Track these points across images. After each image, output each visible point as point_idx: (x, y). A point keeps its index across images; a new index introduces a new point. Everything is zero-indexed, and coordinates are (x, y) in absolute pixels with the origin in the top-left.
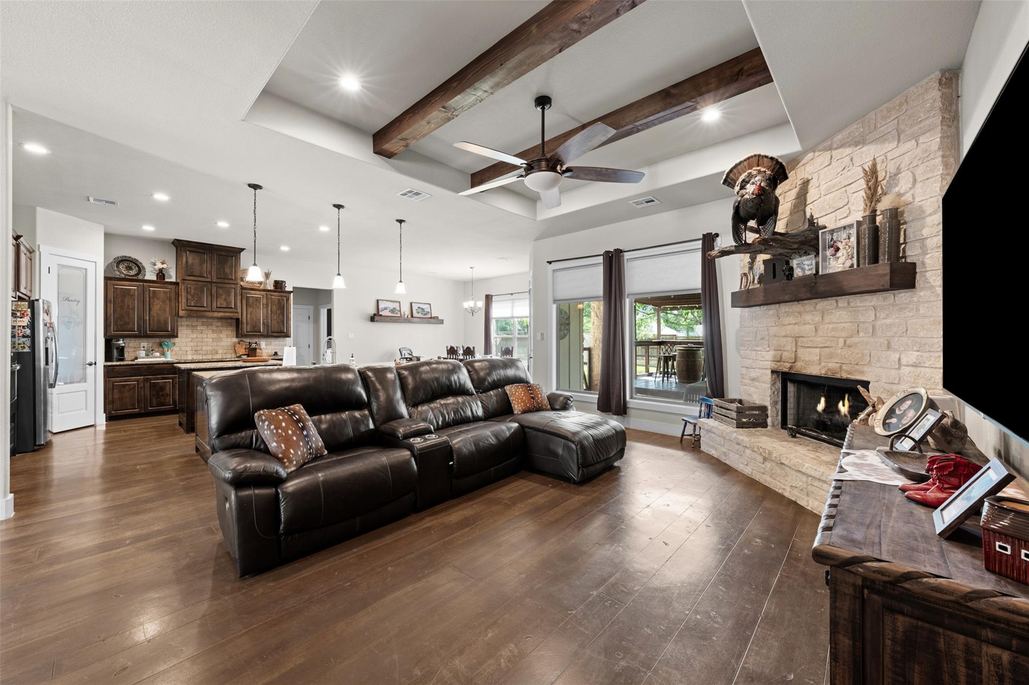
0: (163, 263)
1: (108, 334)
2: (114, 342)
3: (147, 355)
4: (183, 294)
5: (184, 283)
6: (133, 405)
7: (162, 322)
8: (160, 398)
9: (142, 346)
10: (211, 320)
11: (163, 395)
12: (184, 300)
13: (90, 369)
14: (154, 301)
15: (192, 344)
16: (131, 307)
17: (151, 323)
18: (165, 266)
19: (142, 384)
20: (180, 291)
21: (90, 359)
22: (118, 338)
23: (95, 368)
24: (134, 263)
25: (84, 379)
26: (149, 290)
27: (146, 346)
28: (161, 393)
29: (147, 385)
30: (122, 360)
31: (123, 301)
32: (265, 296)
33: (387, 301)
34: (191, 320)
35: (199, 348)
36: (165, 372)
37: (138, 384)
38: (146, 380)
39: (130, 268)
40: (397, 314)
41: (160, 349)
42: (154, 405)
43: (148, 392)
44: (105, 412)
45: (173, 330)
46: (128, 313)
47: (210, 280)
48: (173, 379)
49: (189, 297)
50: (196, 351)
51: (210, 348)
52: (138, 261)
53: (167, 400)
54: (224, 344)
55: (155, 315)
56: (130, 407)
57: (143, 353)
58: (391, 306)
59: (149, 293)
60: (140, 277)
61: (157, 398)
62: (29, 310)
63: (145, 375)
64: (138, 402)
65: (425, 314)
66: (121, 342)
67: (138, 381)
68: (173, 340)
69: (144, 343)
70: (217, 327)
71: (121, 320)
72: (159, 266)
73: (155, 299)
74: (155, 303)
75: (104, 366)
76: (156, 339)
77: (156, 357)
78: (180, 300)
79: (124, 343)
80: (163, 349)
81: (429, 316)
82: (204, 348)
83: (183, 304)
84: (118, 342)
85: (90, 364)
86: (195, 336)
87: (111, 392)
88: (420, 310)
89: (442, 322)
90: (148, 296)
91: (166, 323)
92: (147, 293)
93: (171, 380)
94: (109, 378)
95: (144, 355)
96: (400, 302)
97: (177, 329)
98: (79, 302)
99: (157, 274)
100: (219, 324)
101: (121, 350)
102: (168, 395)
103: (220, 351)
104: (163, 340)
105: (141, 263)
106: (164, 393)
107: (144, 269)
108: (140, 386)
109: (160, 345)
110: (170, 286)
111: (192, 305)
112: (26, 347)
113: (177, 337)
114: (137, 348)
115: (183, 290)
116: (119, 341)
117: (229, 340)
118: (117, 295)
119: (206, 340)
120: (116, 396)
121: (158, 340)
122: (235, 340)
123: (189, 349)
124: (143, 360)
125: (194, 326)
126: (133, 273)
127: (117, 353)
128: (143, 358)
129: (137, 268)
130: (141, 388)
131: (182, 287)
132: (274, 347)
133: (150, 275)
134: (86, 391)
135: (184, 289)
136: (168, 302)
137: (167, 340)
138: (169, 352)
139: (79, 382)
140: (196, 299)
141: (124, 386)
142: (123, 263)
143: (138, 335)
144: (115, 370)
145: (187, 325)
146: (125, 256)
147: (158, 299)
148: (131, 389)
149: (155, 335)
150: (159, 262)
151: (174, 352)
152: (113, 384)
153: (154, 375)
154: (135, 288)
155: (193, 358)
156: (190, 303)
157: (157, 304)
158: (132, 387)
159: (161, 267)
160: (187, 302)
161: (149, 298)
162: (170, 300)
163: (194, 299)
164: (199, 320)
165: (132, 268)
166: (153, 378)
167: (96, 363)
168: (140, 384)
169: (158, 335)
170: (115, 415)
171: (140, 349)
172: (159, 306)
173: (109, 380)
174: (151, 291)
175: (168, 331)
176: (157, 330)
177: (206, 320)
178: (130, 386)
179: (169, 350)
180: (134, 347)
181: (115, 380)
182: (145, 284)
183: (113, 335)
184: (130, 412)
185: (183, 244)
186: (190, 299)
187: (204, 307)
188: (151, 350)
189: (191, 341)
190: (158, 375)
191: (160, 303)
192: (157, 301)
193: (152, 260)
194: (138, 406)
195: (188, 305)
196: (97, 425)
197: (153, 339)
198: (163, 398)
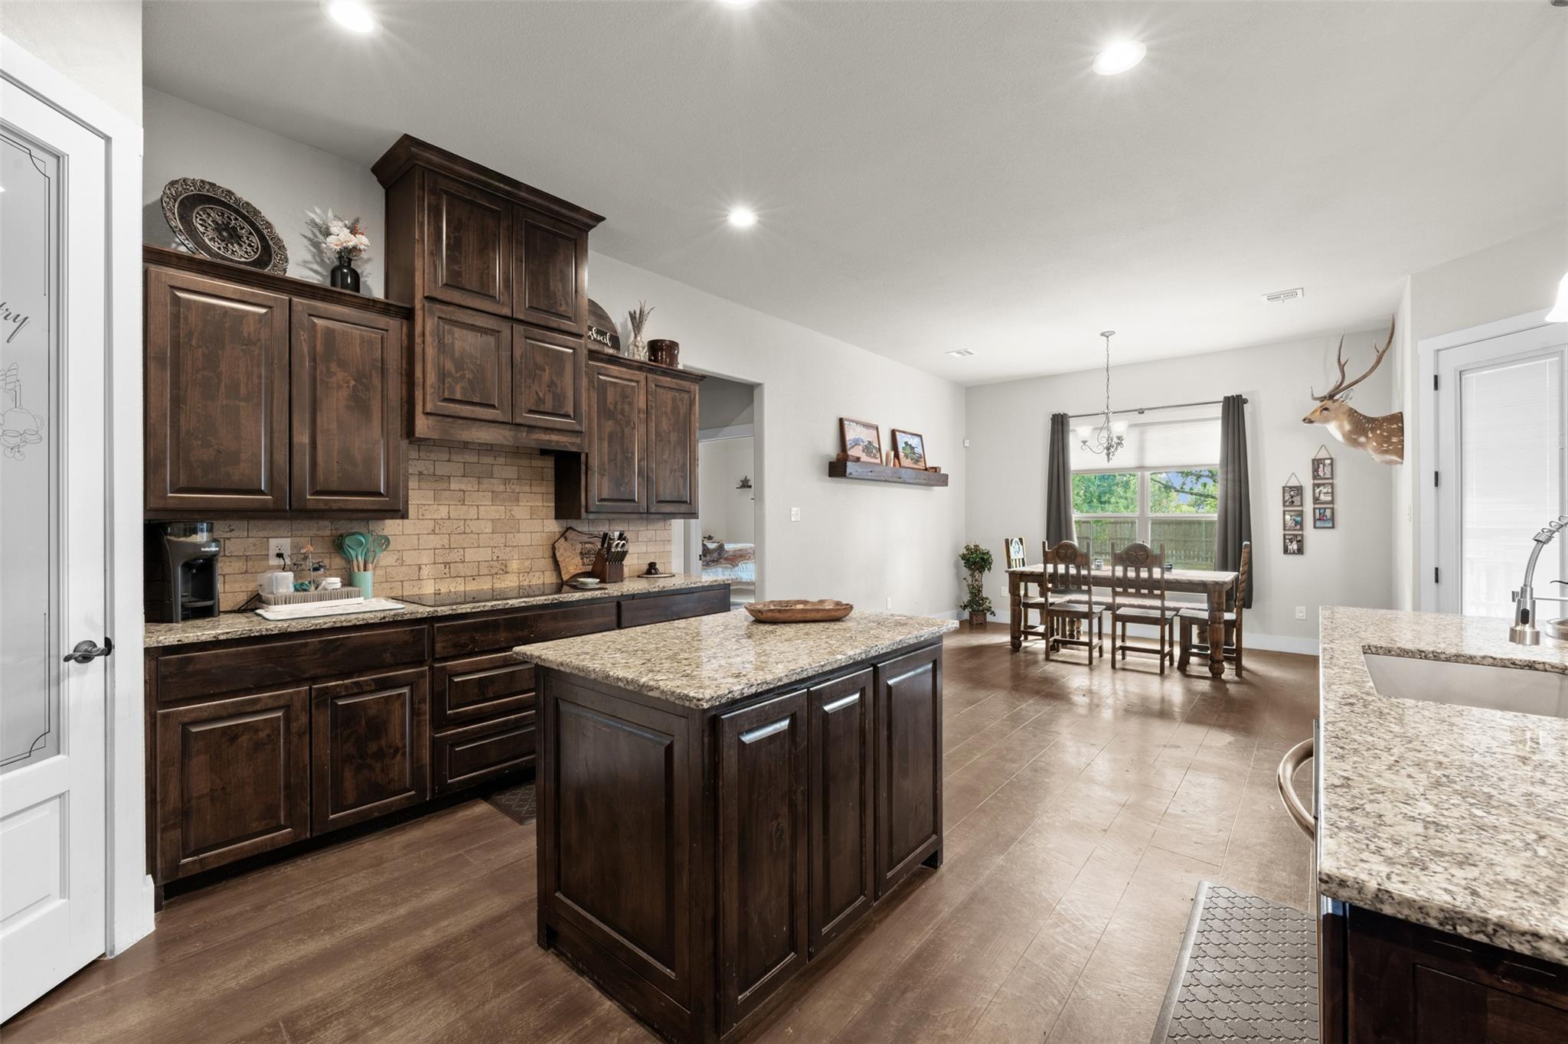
0: (354, 231)
1: (156, 503)
2: (177, 538)
3: (300, 588)
4: (430, 352)
5: (432, 313)
6: (270, 812)
7: (358, 457)
8: (369, 768)
9: (273, 551)
10: (489, 460)
11: (380, 755)
12: (431, 377)
13: (84, 680)
14: (330, 374)
15: (435, 541)
16: (243, 391)
17: (318, 460)
18: (361, 241)
19: (304, 719)
20: (418, 340)
21: (81, 628)
22: (192, 518)
23: (107, 668)
24: (245, 218)
26: (315, 324)
27: (287, 552)
28: (373, 747)
29: (323, 719)
30: (208, 612)
31: (211, 362)
32: (643, 383)
33: (857, 423)
34: (433, 456)
35: (455, 556)
36: (388, 657)
37: (287, 719)
38: (318, 701)
39: (234, 235)
40: (875, 457)
41: (338, 562)
42: (351, 797)
43: (324, 750)
44: (151, 869)
45: (391, 489)
46: (233, 412)
47: (506, 311)
48: (412, 683)
49: (449, 366)
50: (446, 564)
51: (485, 554)
52: (256, 212)
53: (394, 774)
54: (523, 539)
55: (336, 427)
56: (255, 826)
57: (285, 582)
58: (867, 436)
59: (313, 338)
61: (358, 768)
63: (314, 679)
64: (288, 797)
65: (917, 461)
66: (202, 537)
67: (287, 708)
68: (391, 527)
69: (279, 541)
70: (506, 481)
71: (201, 444)
72: (340, 237)
73: (334, 367)
74: (334, 379)
75: (148, 651)
76: (322, 523)
78: (418, 373)
79: (215, 540)
80: (349, 561)
81: (921, 465)
82: (471, 555)
83: (429, 390)
84: (192, 539)
86: (443, 512)
87: (174, 771)
88: (908, 451)
89: (943, 480)
90: (310, 350)
91: (370, 462)
92: (304, 336)
93: (406, 690)
94: (166, 704)
95: (292, 589)
96: (877, 428)
97: (407, 488)
100: (511, 472)
101: (203, 571)
102: (397, 750)
103: (514, 565)
104: (344, 526)
105: (269, 226)
106: (383, 743)
107: (282, 248)
108: (295, 727)
109: (338, 545)
110: (382, 321)
111: (458, 396)
113: (404, 516)
114: (255, 561)
115: (429, 339)
116: (194, 531)
117: (537, 525)
119: (474, 526)
120: (201, 783)
121: (326, 529)
122: (553, 526)
123: (426, 558)
124: (280, 615)
125: (441, 478)
126: (243, 251)
127: (185, 583)
128: (287, 601)
129: (255, 240)
130: (300, 735)
131: (424, 326)
132: (644, 549)
133: (307, 268)
134: (63, 795)
135: (431, 335)
136: (376, 381)
137: (357, 526)
139: (27, 756)
140: (469, 375)
141: (231, 735)
142: (204, 210)
143: (271, 506)
144: (190, 668)
145: (420, 473)
146: (212, 185)
147: (343, 364)
148: (258, 746)
149: (335, 506)
150: (340, 224)
151: (380, 572)
152: (186, 735)
153: (349, 675)
154: (263, 311)
155: (437, 594)
156: (452, 389)
157: (339, 387)
158: (262, 735)
159: (350, 245)
160: (444, 384)
161: (314, 360)
162: (383, 371)
163: (463, 376)
164: (454, 458)
165: (240, 237)
166: (346, 687)
167: (109, 644)
168: (297, 719)
169: (343, 506)
170: (198, 869)
171: (264, 563)
172: (344, 393)
173: (165, 716)
174: (319, 329)
175: (379, 494)
176: (342, 488)
177: (474, 459)
178: (257, 731)
179: (370, 566)
180: (247, 558)
181: (193, 715)
182: (295, 300)
183: (171, 505)
184: (256, 846)
185: (429, 161)
186: (450, 375)
187: (493, 406)
188: (316, 569)
189: (433, 532)
190: (360, 674)
191: (353, 383)
192: (340, 375)
193: (314, 212)
194: (288, 815)
195: (446, 395)
196: (118, 952)
197: (313, 524)
198: (378, 766)
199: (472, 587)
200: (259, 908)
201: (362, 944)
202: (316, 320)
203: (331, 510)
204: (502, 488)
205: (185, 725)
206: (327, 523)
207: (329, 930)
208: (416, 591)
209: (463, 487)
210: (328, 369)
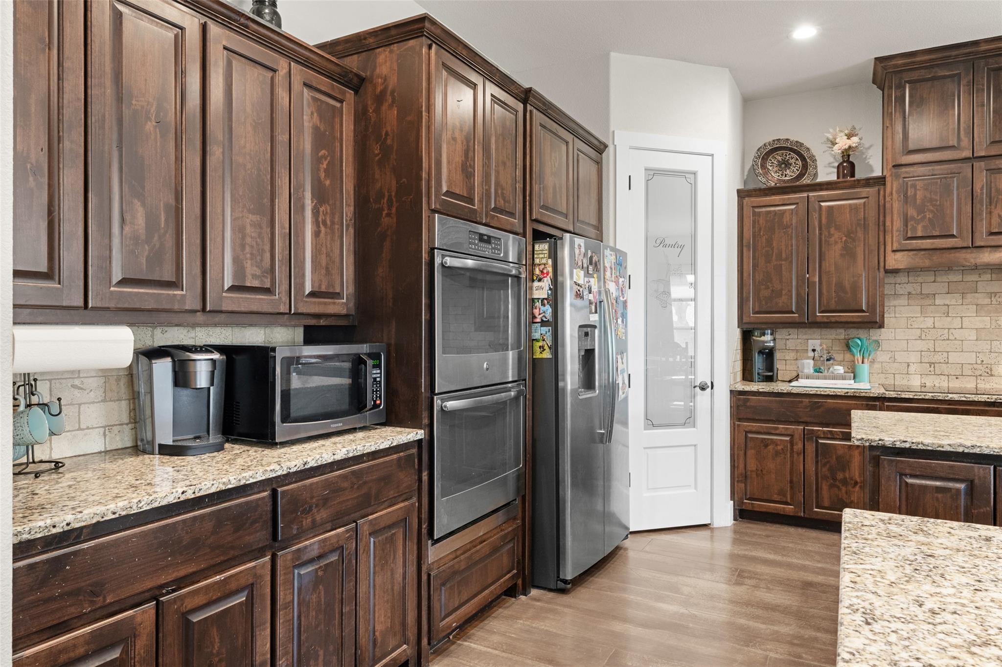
0: (849, 137)
1: (745, 320)
2: (757, 338)
3: (817, 370)
4: (896, 205)
5: (897, 176)
6: (783, 492)
7: (848, 287)
8: (840, 489)
9: (810, 348)
10: (974, 277)
11: (845, 482)
12: (898, 224)
13: (703, 398)
14: (830, 235)
15: (921, 345)
16: (784, 255)
17: (824, 291)
18: (855, 140)
19: (800, 446)
20: (888, 199)
21: (703, 377)
22: (763, 327)
23: (712, 395)
24: (795, 151)
25: (690, 420)
26: (821, 206)
27: (818, 348)
28: (840, 476)
29: (811, 448)
30: (770, 379)
31: (769, 242)
34: (920, 279)
35: (938, 358)
37: (792, 442)
38: (807, 436)
39: (787, 164)
41: (848, 356)
42: (825, 501)
43: (811, 467)
44: (732, 498)
45: (872, 307)
46: (779, 268)
47: (967, 153)
49: (912, 212)
50: (931, 364)
51: (971, 358)
52: (802, 144)
53: (854, 498)
55: (833, 269)
56: (776, 497)
57: (808, 366)
59: (820, 215)
60: (806, 180)
61: (832, 486)
62: (550, 262)
63: (807, 423)
64: (791, 488)
66: (768, 338)
67: (792, 436)
68: (875, 334)
69: (816, 341)
70: (992, 295)
71: (767, 288)
72: (843, 143)
73: (832, 230)
74: (833, 239)
75: (732, 392)
76: (838, 331)
77: (834, 378)
78: (888, 223)
79: (774, 341)
80: (853, 355)
82: (955, 358)
83: (896, 234)
84: (763, 338)
85: (703, 388)
86: (929, 322)
87: (742, 454)
90: (817, 224)
91: (855, 289)
92: (815, 216)
94: (740, 420)
95: (812, 371)
97: (883, 305)
98: (682, 247)
99: (838, 167)
100: (997, 287)
101: (769, 355)
104: (853, 332)
105: (808, 149)
106: (848, 475)
107: (814, 161)
108: (795, 448)
109: (847, 346)
110: (867, 190)
111: (920, 234)
112: (546, 347)
113: (881, 326)
114: (800, 353)
115: (895, 195)
116: (764, 334)
118: (760, 230)
119: (958, 334)
120: (753, 464)
121: (841, 334)
123: (914, 358)
124: (808, 384)
125: (927, 296)
126: (791, 173)
128: (809, 378)
129: (800, 163)
130: (799, 454)
131: (892, 186)
133: (826, 173)
134: (695, 446)
135: (898, 192)
136: (860, 234)
137: (862, 333)
138: (866, 366)
139: (684, 425)
140: (929, 215)
141: (766, 444)
142: (773, 157)
143: (797, 320)
144: (748, 404)
145: (909, 293)
146: (778, 140)
147: (838, 228)
148: (777, 453)
149: (833, 320)
150: (843, 134)
151: (877, 366)
152: (746, 437)
153: (827, 425)
154: (793, 207)
155: (924, 386)
156: (914, 229)
157: (836, 243)
158: (779, 448)
159: (847, 147)
160: (907, 226)
161: (820, 229)
162: (865, 227)
163: (924, 217)
164: (939, 279)
165: (791, 164)
166: (824, 432)
167: (712, 383)
168: (797, 444)
169: (838, 319)
170: (750, 508)
171: (805, 354)
172: (839, 246)
173: (739, 425)
174: (824, 209)
175: (863, 311)
176: (838, 308)
177: (959, 278)
178: (777, 445)
179: (866, 360)
180: (797, 351)
181: (750, 428)
182: (811, 194)
183: (752, 320)
184: (776, 508)
185: (896, 66)
186: (913, 218)
187: (953, 236)
188: (828, 360)
189: (920, 338)
190: (834, 426)
191: (844, 238)
192: (836, 235)
193: (829, 132)
194: (792, 498)
195: (909, 235)
196: (715, 526)
197: (833, 331)
198: (844, 489)
199: (955, 384)
200: (768, 536)
201: (790, 566)
202: (823, 204)
203: (831, 322)
204: (987, 301)
205: (746, 432)
206: (842, 331)
207: (783, 555)
208: (905, 382)
209: (948, 302)
210: (829, 232)
